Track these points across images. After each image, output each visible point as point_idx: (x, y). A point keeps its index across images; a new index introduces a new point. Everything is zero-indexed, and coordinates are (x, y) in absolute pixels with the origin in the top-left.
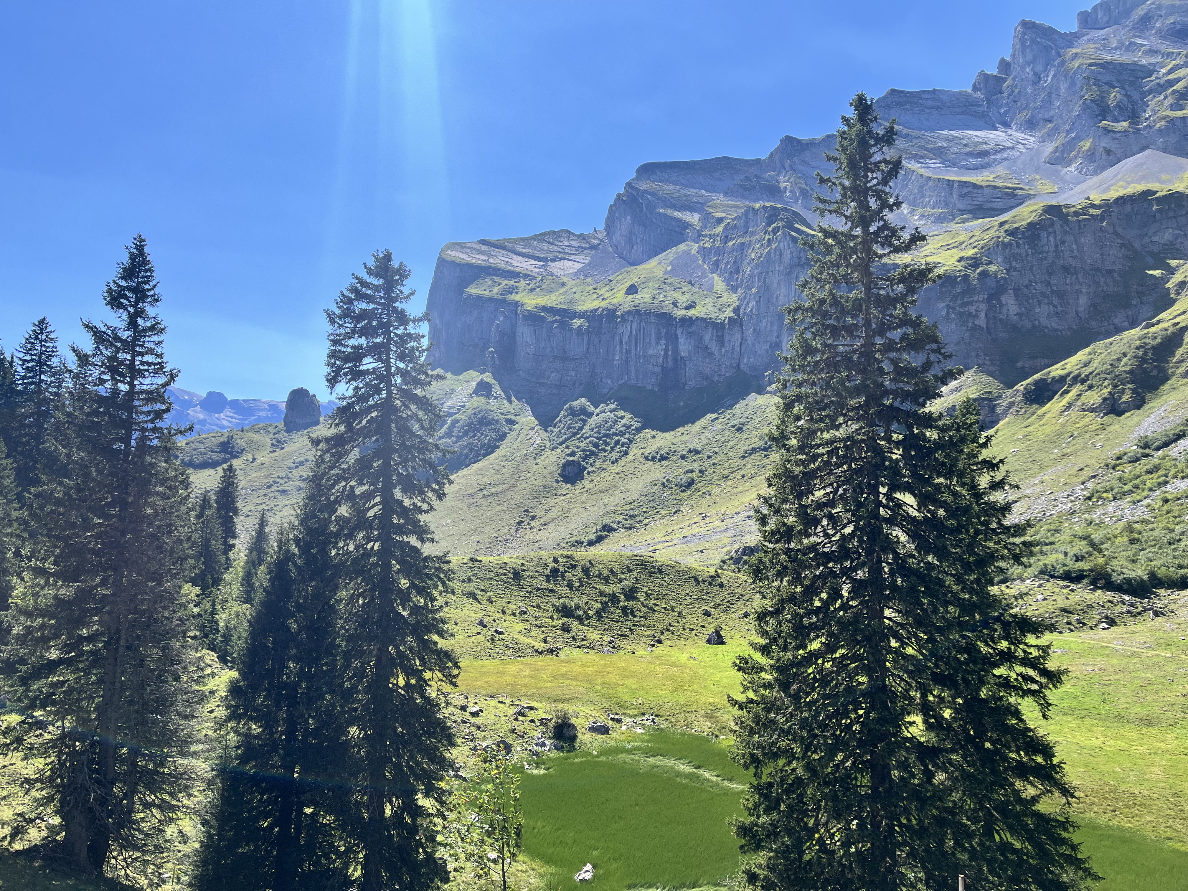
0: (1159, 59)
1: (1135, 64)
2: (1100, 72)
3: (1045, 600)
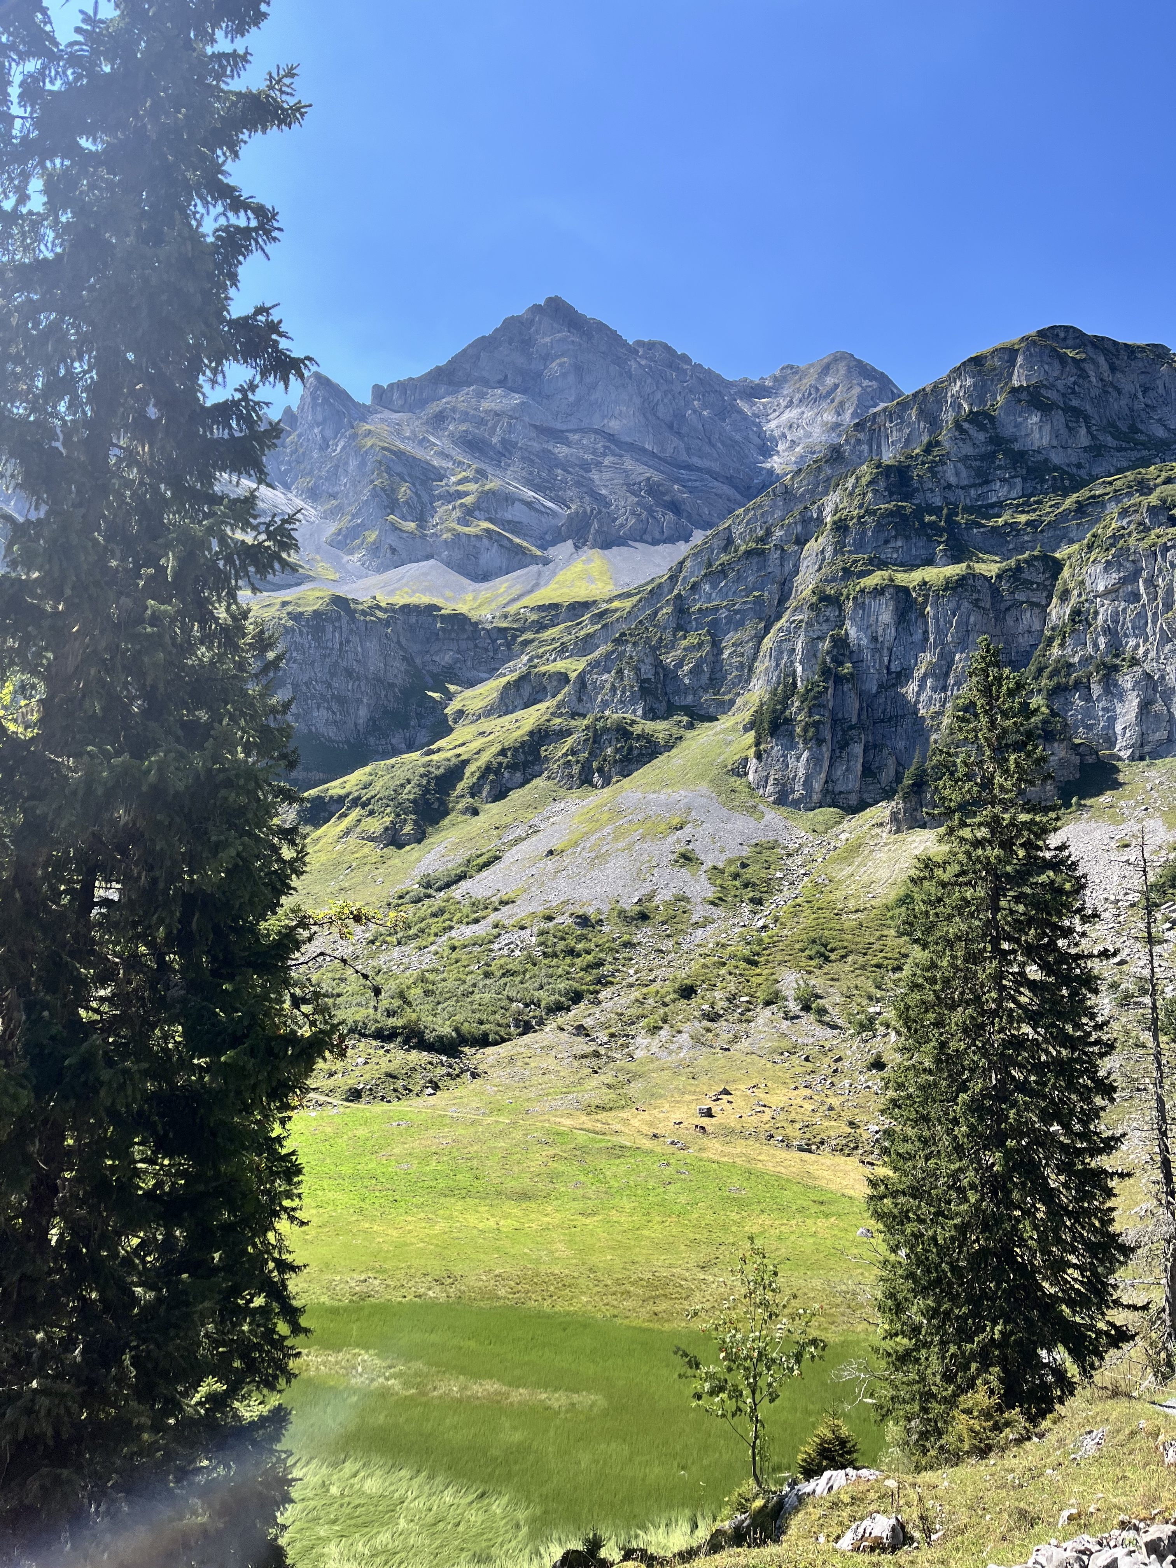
0: (450, 465)
1: (428, 463)
2: (392, 460)
3: (366, 1063)
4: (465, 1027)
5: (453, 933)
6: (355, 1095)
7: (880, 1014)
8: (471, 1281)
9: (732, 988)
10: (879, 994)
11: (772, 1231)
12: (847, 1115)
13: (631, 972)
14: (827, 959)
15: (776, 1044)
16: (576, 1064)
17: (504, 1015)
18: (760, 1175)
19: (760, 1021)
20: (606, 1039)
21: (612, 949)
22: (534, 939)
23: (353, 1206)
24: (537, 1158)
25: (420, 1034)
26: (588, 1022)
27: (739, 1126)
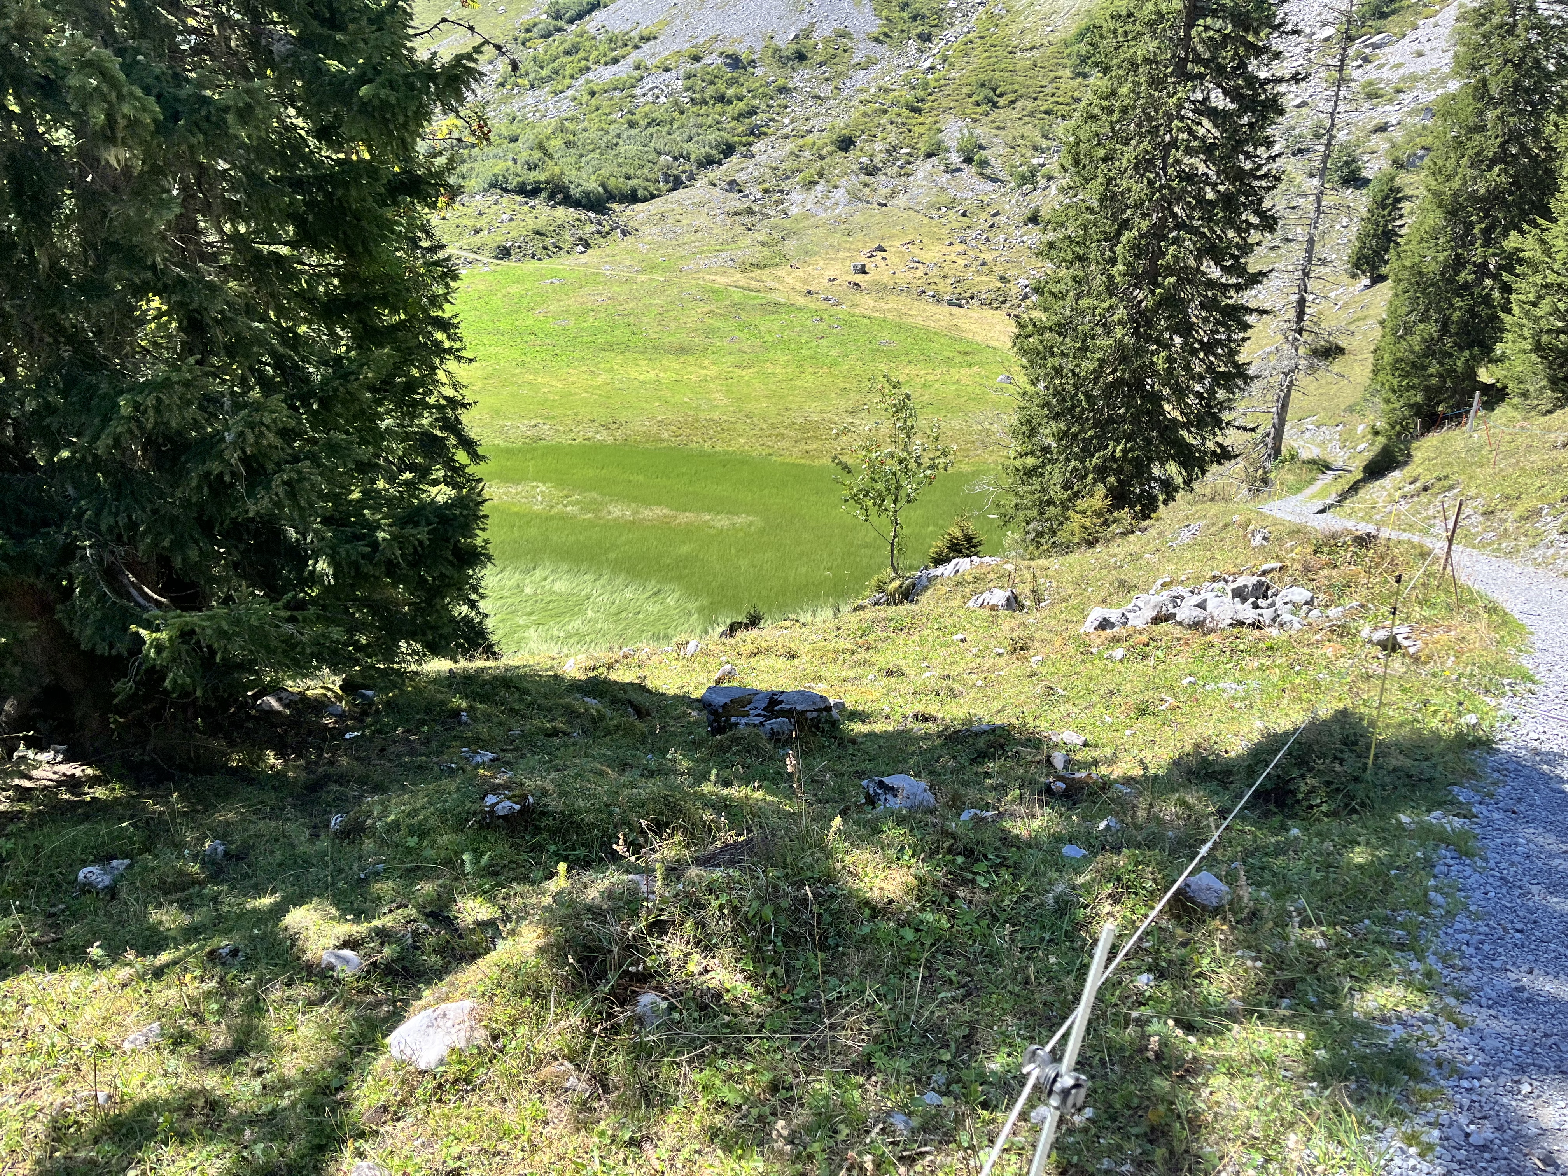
3: (511, 220)
4: (612, 183)
5: (591, 75)
6: (505, 253)
7: (1042, 165)
8: (636, 426)
9: (892, 139)
10: (1044, 143)
11: (917, 380)
12: (999, 270)
13: (787, 121)
14: (995, 105)
15: (934, 199)
16: (729, 221)
17: (652, 169)
18: (909, 329)
19: (919, 174)
20: (760, 195)
21: (765, 95)
22: (680, 83)
23: (515, 359)
24: (693, 316)
25: (565, 190)
26: (741, 177)
27: (892, 282)
